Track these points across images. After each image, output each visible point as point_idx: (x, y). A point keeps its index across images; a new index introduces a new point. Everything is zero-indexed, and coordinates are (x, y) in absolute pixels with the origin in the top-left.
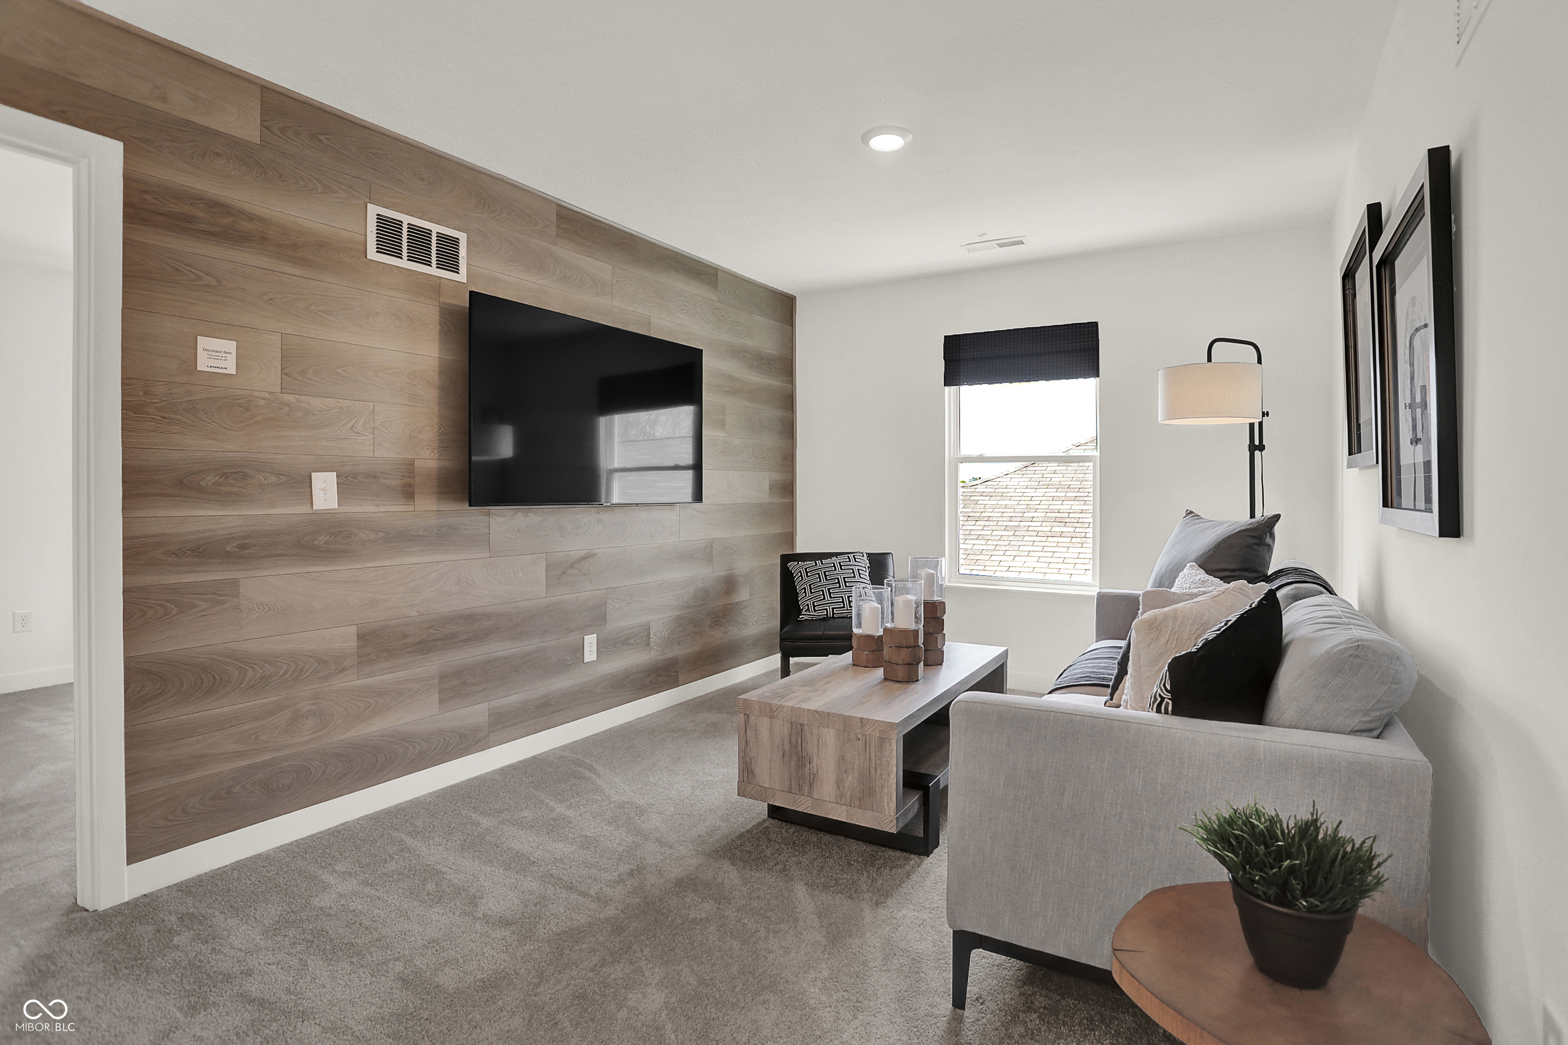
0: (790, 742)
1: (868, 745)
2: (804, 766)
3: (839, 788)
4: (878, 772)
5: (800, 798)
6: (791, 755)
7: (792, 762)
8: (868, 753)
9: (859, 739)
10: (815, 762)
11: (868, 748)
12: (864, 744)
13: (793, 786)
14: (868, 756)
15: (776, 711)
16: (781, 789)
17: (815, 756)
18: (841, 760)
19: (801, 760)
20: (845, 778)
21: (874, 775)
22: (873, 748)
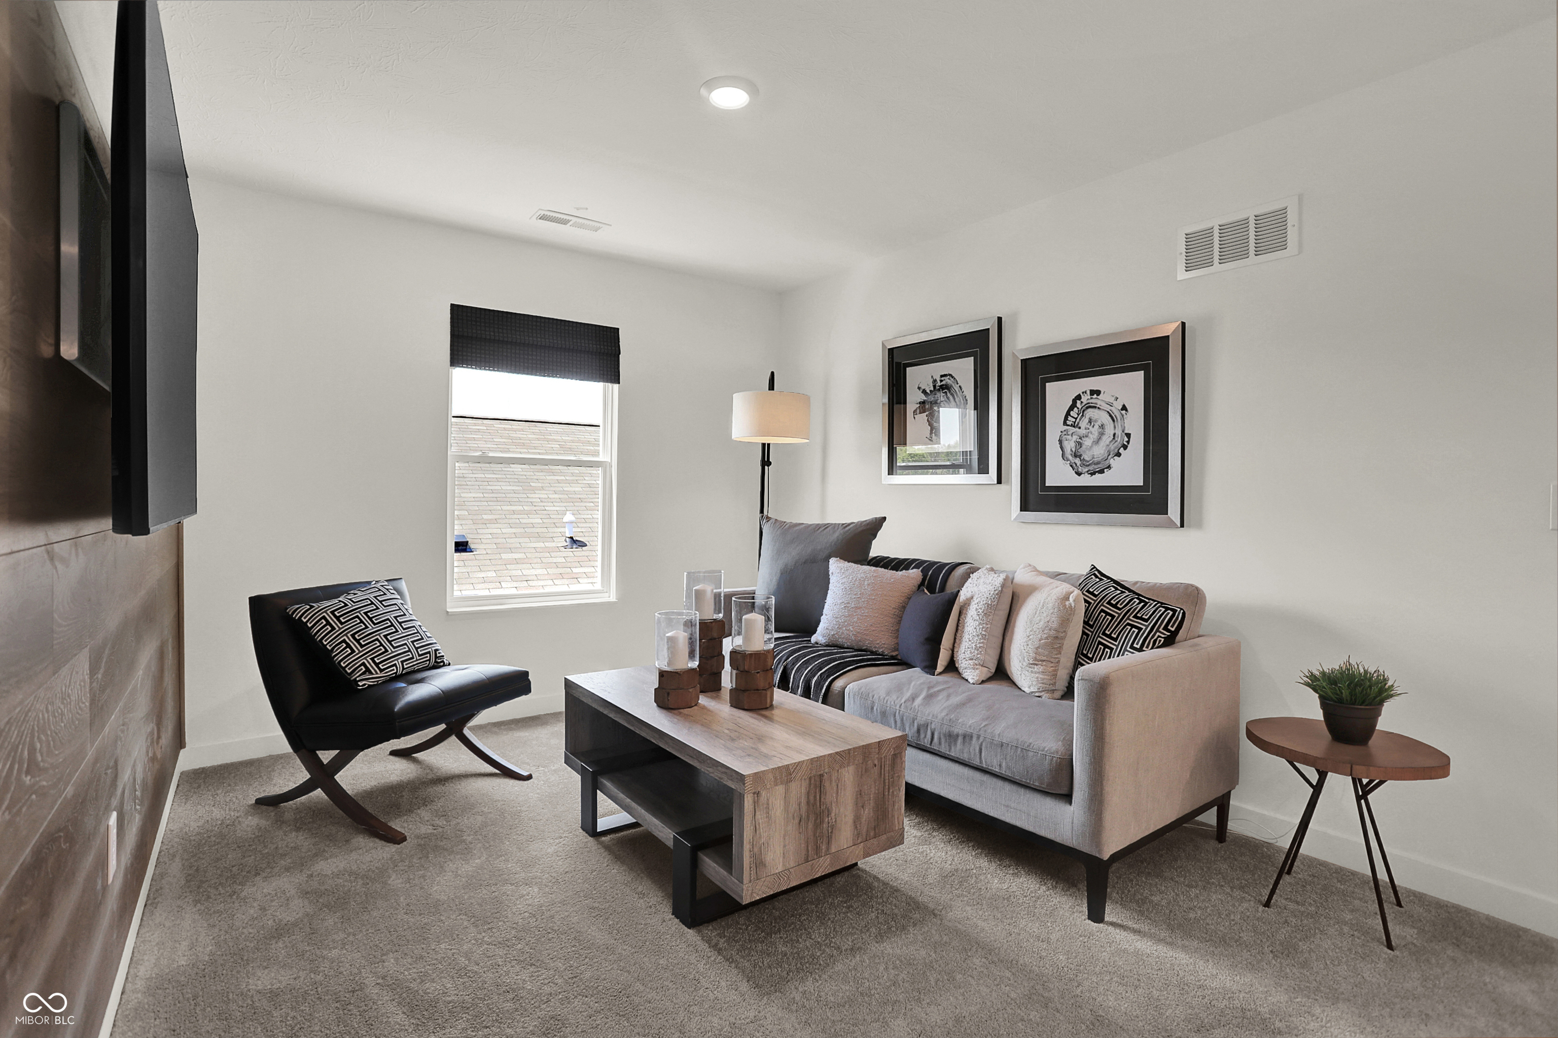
0: (808, 803)
1: (883, 767)
2: (822, 822)
3: (856, 827)
4: (891, 791)
5: (818, 861)
6: (808, 817)
7: (809, 824)
8: (883, 776)
9: (875, 766)
10: (834, 811)
11: (883, 770)
12: (879, 768)
13: (810, 852)
14: (882, 779)
15: (794, 771)
16: (797, 864)
17: (833, 804)
18: (859, 796)
19: (819, 817)
20: (862, 813)
21: (887, 797)
22: (887, 769)
